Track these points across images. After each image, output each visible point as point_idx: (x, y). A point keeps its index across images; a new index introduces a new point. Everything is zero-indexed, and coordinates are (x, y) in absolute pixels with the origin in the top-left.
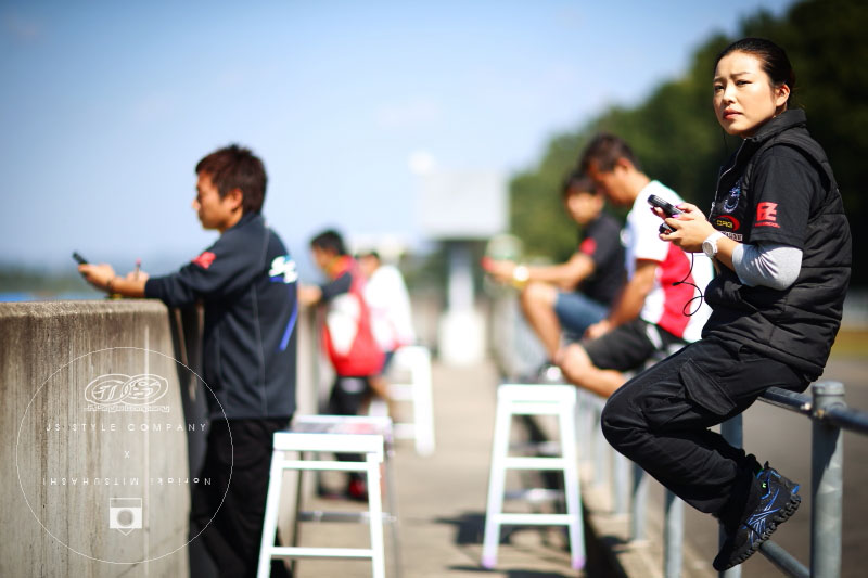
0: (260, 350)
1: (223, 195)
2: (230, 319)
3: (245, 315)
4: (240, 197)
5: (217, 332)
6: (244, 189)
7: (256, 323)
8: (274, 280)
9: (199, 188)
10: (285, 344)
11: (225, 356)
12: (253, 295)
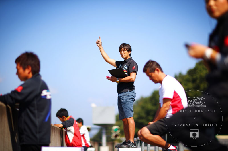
0: (37, 122)
1: (24, 69)
2: (28, 110)
3: (32, 109)
4: (30, 68)
5: (23, 114)
6: (31, 65)
7: (36, 112)
8: (43, 97)
9: (17, 68)
10: (47, 119)
11: (25, 122)
12: (35, 102)
